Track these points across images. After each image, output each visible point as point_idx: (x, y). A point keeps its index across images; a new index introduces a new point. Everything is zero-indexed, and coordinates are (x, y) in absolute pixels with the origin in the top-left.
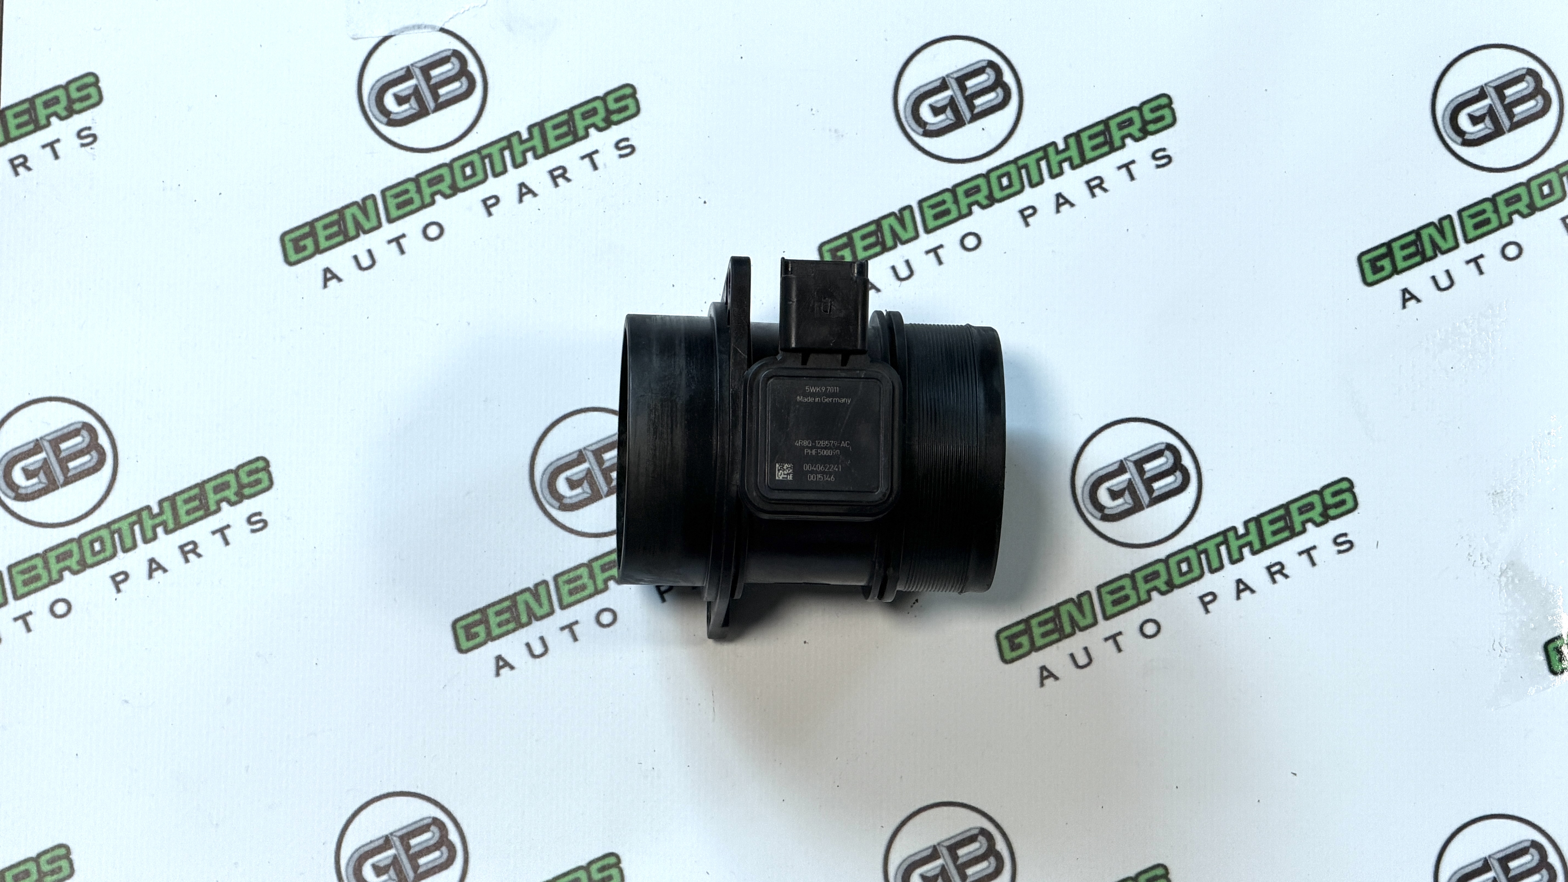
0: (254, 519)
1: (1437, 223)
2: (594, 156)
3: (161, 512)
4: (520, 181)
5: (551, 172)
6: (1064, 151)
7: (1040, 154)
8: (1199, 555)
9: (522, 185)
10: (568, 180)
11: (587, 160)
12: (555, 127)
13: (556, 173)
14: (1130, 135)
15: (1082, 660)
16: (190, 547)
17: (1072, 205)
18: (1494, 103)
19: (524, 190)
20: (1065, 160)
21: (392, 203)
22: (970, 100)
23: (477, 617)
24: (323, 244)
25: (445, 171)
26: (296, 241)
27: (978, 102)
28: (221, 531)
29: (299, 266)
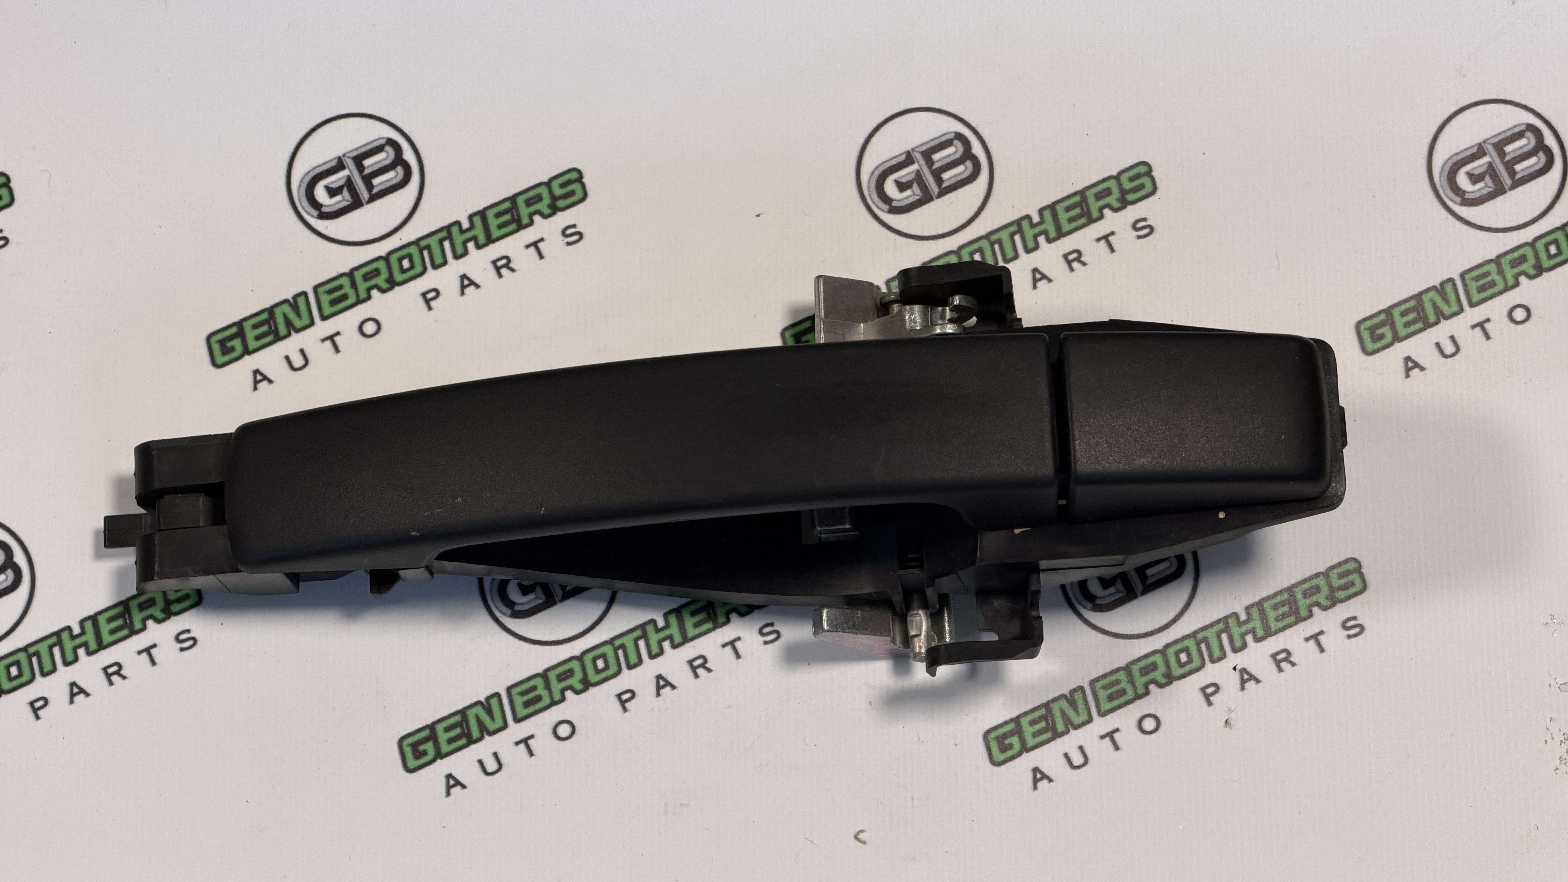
0: (182, 637)
1: (1439, 287)
2: (540, 245)
3: (83, 633)
4: (461, 273)
5: (494, 262)
6: (1039, 224)
7: (1014, 228)
8: (1198, 644)
9: (464, 277)
10: (513, 270)
11: (532, 249)
12: (498, 215)
13: (500, 263)
14: (1108, 206)
15: (1078, 759)
16: (115, 668)
17: (1050, 280)
18: (1493, 160)
19: (466, 282)
20: (1040, 234)
21: (325, 299)
22: (937, 175)
23: (426, 733)
24: (252, 344)
25: (381, 265)
26: (222, 343)
27: (946, 176)
28: (148, 650)
29: (227, 368)
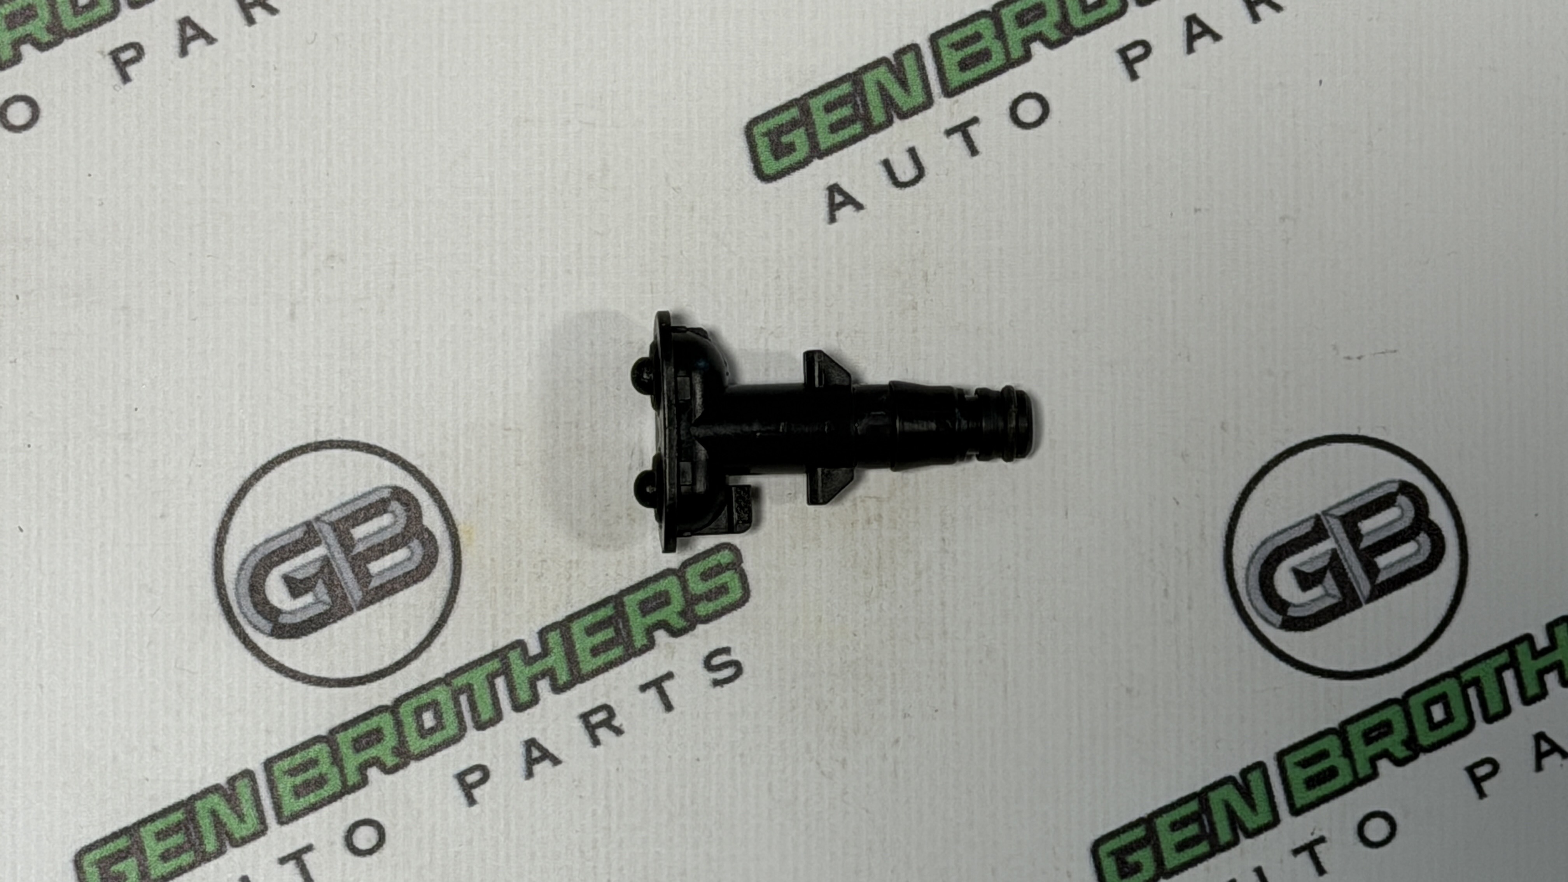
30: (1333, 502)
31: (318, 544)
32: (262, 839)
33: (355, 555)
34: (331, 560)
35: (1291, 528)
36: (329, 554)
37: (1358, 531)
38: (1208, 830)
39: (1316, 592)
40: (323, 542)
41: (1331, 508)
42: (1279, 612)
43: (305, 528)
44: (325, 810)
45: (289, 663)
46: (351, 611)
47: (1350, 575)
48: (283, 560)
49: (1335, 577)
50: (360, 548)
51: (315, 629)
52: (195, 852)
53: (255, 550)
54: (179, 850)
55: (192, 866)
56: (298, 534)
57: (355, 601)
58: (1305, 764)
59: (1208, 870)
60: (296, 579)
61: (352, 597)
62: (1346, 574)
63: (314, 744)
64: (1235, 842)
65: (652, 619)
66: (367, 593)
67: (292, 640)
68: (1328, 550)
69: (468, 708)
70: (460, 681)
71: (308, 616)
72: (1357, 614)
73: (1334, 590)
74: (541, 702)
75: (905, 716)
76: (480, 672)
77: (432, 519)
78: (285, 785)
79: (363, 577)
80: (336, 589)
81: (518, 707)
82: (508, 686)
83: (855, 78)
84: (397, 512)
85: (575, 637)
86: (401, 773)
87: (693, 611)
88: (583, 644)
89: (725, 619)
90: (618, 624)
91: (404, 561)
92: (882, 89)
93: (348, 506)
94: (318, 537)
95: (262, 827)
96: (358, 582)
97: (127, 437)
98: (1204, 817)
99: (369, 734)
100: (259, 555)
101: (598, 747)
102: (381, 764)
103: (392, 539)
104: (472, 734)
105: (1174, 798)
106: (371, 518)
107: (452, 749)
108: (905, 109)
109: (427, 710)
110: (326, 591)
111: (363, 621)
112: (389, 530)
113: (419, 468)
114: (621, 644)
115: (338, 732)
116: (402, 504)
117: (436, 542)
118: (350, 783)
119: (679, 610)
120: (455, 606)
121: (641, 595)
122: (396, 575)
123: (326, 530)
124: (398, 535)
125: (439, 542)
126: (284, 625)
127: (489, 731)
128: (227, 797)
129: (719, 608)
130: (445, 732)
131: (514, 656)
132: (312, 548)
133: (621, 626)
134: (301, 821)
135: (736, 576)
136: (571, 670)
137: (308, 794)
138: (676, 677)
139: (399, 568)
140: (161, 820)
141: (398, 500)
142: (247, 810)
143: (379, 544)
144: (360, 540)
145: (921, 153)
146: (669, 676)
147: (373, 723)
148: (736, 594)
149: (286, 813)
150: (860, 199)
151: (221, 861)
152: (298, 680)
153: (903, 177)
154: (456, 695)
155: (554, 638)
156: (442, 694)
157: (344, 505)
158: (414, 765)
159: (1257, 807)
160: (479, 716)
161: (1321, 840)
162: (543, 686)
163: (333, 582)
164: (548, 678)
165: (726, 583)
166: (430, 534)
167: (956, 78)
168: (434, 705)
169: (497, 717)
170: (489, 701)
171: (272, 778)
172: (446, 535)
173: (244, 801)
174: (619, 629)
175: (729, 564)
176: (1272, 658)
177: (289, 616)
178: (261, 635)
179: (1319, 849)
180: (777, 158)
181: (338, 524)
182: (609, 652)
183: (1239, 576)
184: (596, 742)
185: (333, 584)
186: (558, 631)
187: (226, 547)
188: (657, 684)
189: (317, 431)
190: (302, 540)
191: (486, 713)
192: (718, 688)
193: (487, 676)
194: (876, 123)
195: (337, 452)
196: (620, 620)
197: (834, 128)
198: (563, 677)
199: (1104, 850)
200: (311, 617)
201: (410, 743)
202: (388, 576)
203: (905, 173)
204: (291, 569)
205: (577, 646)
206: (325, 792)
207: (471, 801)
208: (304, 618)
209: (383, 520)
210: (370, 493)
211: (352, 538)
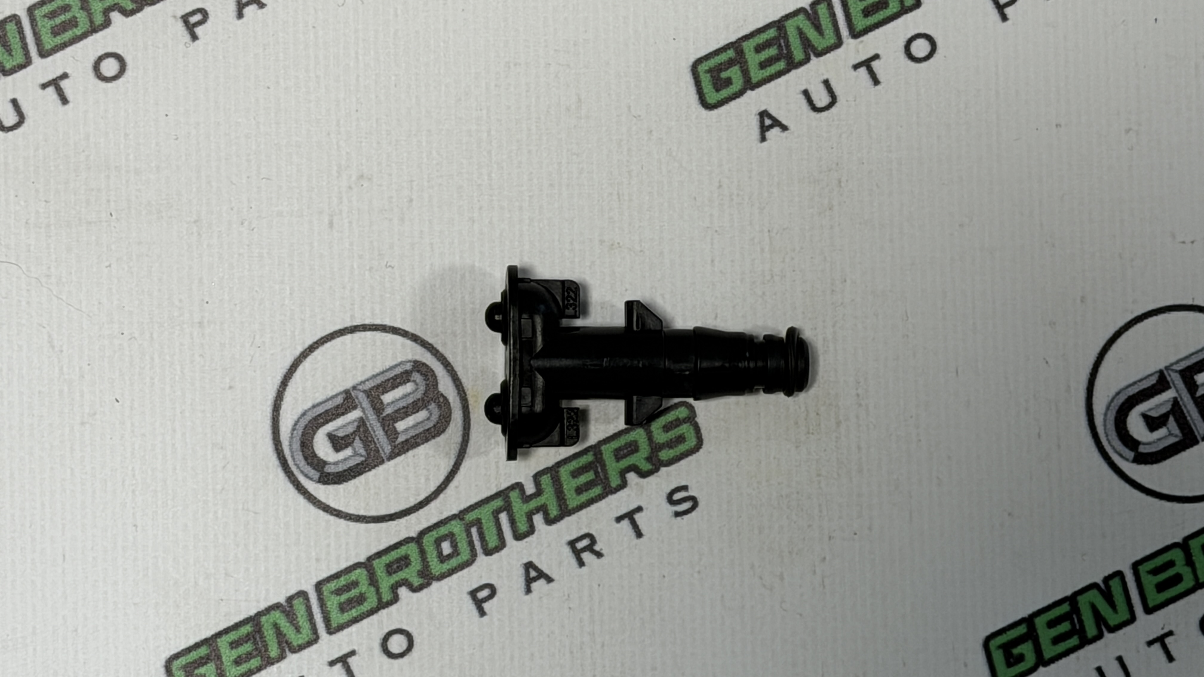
30: (1173, 360)
31: (355, 408)
32: (315, 647)
33: (385, 417)
34: (366, 421)
35: (1141, 380)
36: (364, 416)
37: (1195, 382)
38: (1078, 627)
39: (1162, 432)
40: (359, 406)
41: (1172, 365)
42: (1131, 449)
43: (344, 395)
44: (365, 622)
45: (333, 505)
46: (382, 462)
47: (1189, 418)
48: (327, 422)
49: (1177, 420)
50: (389, 411)
51: (354, 477)
52: (262, 657)
53: (304, 414)
54: (249, 656)
55: (259, 669)
56: (339, 400)
57: (385, 454)
58: (1155, 572)
59: (1078, 658)
60: (338, 437)
61: (383, 451)
62: (1185, 418)
63: (355, 569)
64: (1099, 636)
65: (625, 463)
66: (395, 447)
67: (336, 486)
68: (1170, 398)
69: (478, 538)
70: (471, 516)
71: (348, 466)
72: (1195, 448)
73: (1176, 431)
74: (536, 533)
75: (830, 538)
76: (487, 509)
77: (446, 386)
78: (333, 602)
79: (391, 434)
80: (369, 444)
81: (518, 537)
82: (509, 520)
83: (779, 24)
84: (418, 381)
85: (562, 479)
86: (425, 591)
87: (657, 456)
88: (569, 485)
89: (683, 462)
90: (597, 467)
91: (425, 420)
92: (801, 33)
93: (378, 378)
94: (355, 403)
95: (315, 636)
96: (388, 438)
97: (201, 324)
98: (1074, 616)
99: (398, 560)
100: (308, 418)
101: (583, 568)
102: (409, 585)
103: (415, 403)
104: (482, 559)
105: (1050, 601)
106: (397, 387)
107: (466, 571)
108: (820, 49)
109: (445, 540)
110: (362, 446)
111: (392, 469)
112: (412, 396)
113: (435, 346)
114: (599, 484)
115: (374, 559)
116: (421, 374)
117: (449, 403)
118: (385, 600)
119: (646, 456)
120: (466, 456)
121: (615, 445)
122: (417, 432)
123: (362, 397)
124: (419, 399)
125: (452, 405)
126: (329, 474)
127: (496, 556)
128: (287, 613)
129: (678, 454)
130: (459, 557)
131: (514, 495)
132: (350, 412)
133: (599, 470)
134: (346, 631)
135: (692, 428)
136: (560, 506)
137: (351, 609)
138: (645, 511)
139: (420, 426)
140: (234, 633)
141: (418, 371)
142: (303, 623)
143: (404, 407)
144: (388, 404)
145: (833, 84)
146: (639, 509)
147: (402, 551)
148: (691, 442)
149: (334, 625)
150: (784, 122)
151: (283, 664)
152: (341, 517)
153: (820, 104)
154: (468, 528)
155: (546, 480)
156: (456, 527)
157: (374, 376)
158: (435, 585)
159: (1118, 607)
160: (487, 544)
161: (1170, 633)
162: (538, 519)
163: (367, 439)
164: (541, 513)
165: (684, 433)
166: (445, 399)
167: (860, 23)
168: (451, 536)
169: (502, 545)
170: (494, 531)
171: (321, 597)
172: (458, 399)
173: (299, 616)
174: (598, 472)
175: (685, 418)
176: (1127, 487)
177: (333, 467)
178: (311, 482)
179: (1168, 640)
180: (718, 90)
181: (371, 392)
182: (590, 491)
183: (1099, 420)
184: (581, 563)
185: (368, 441)
186: (549, 475)
187: (281, 412)
188: (630, 516)
189: (352, 317)
190: (342, 404)
191: (493, 541)
192: (679, 519)
193: (493, 513)
194: (796, 61)
195: (369, 334)
196: (598, 465)
197: (763, 65)
198: (554, 512)
199: (994, 644)
200: (351, 467)
201: (432, 567)
202: (412, 433)
203: (820, 100)
204: (334, 428)
205: (565, 487)
206: (366, 607)
207: (482, 613)
208: (345, 468)
209: (406, 388)
210: (396, 366)
211: (382, 403)
